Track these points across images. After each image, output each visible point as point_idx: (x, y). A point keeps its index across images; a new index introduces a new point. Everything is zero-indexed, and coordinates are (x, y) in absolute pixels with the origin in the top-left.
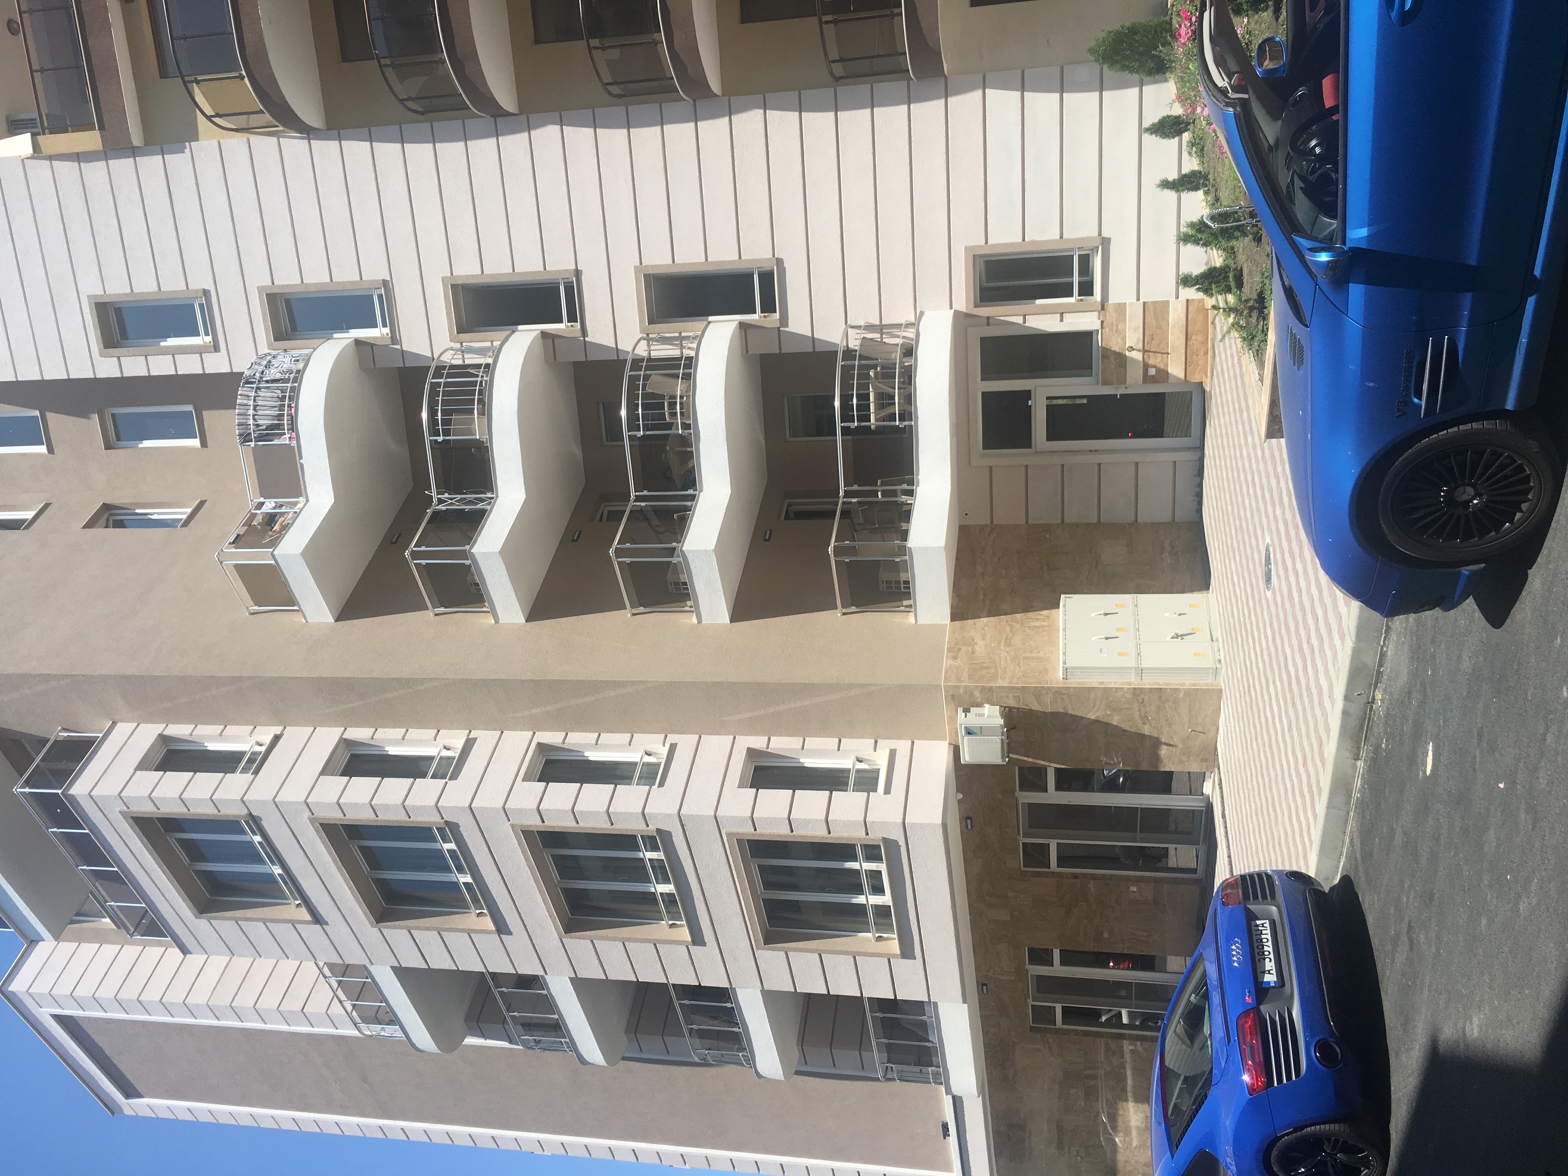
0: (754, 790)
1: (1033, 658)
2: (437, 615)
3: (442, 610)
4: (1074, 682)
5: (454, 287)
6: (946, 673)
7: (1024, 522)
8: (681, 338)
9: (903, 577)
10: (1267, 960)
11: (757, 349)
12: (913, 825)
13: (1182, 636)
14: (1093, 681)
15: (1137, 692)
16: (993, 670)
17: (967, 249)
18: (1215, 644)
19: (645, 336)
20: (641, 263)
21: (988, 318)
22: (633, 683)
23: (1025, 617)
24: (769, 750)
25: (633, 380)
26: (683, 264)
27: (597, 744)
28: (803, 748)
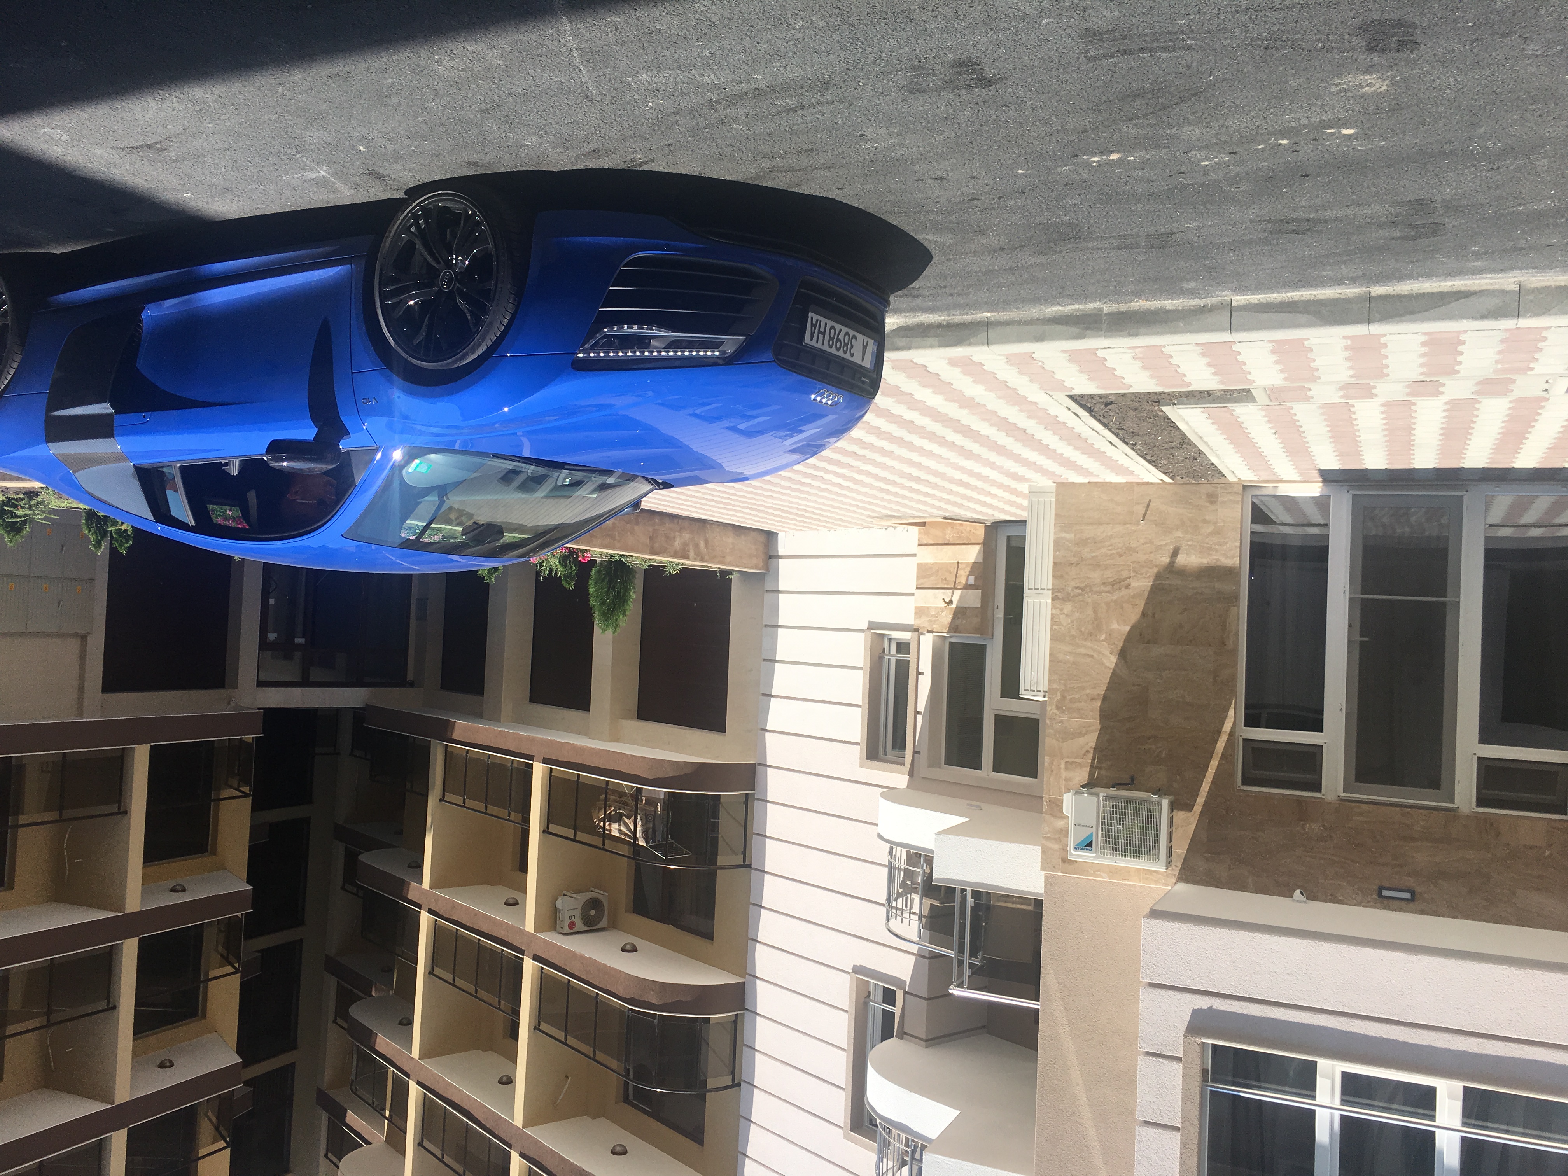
20: (842, 1128)
21: (917, 746)
26: (847, 1080)
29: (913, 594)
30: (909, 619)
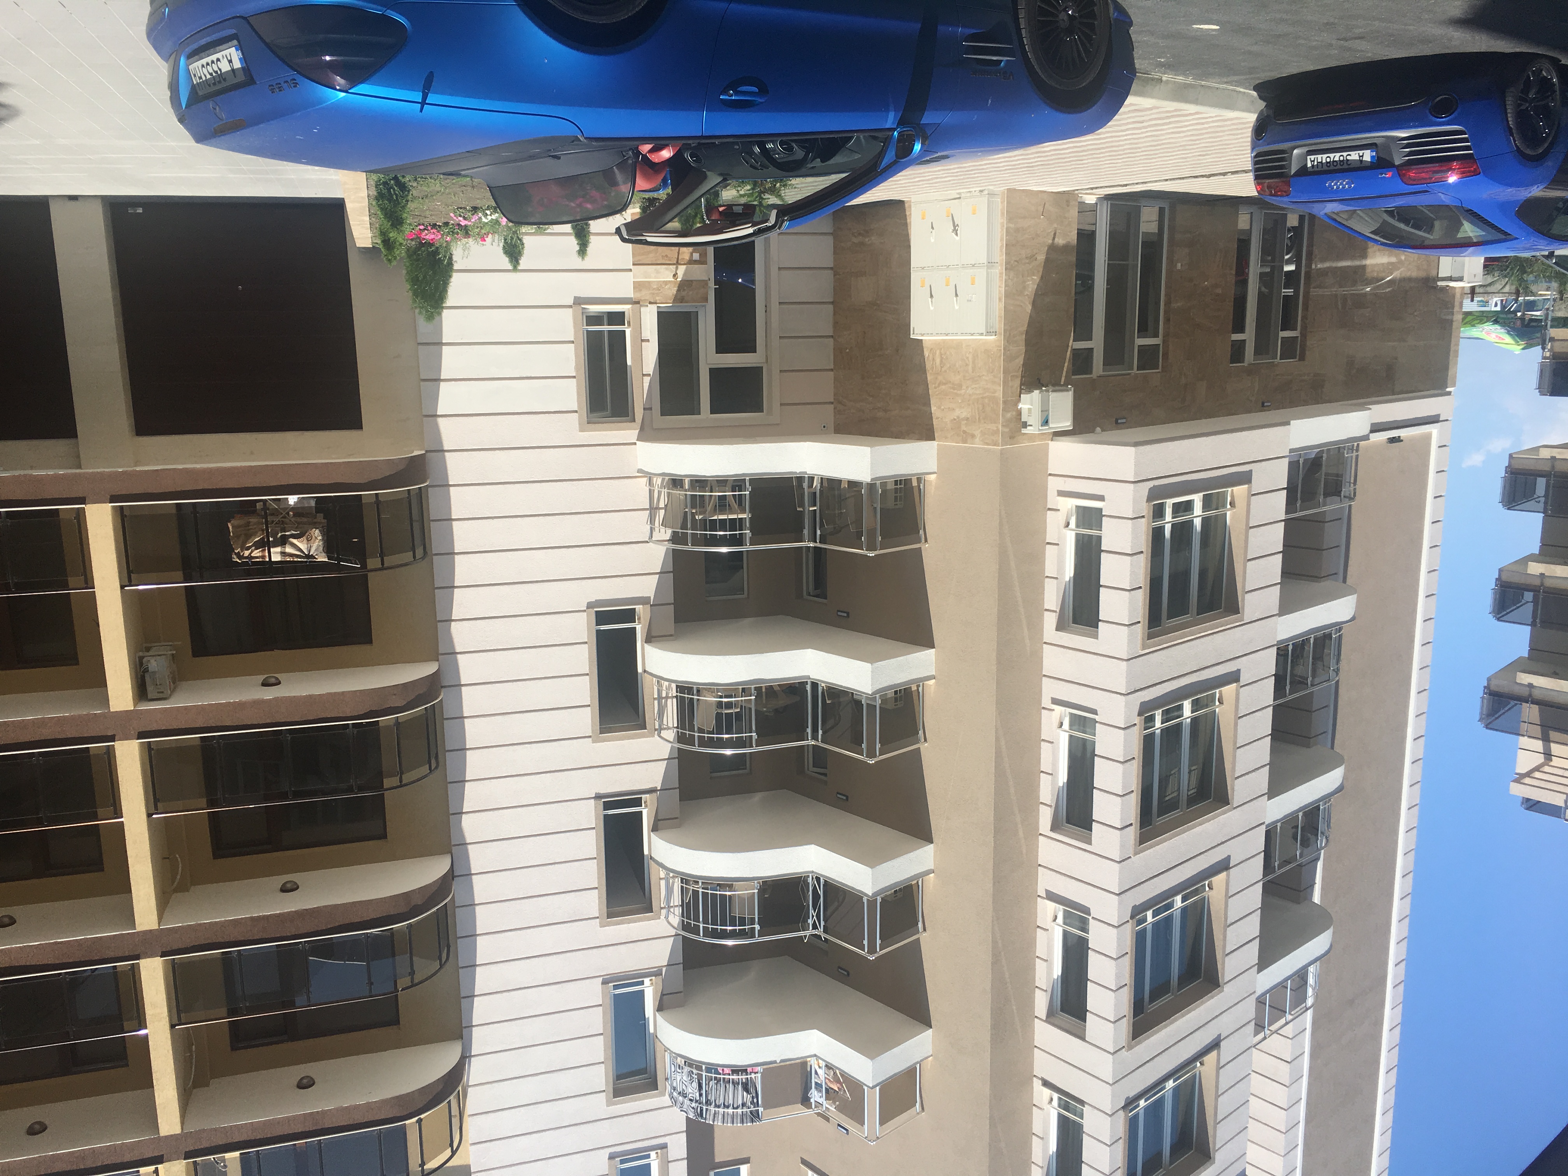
0: (1100, 623)
1: (973, 362)
2: (925, 930)
3: (920, 925)
4: (999, 325)
5: (609, 916)
6: (988, 444)
7: (832, 373)
8: (660, 697)
9: (891, 486)
10: (1349, 158)
11: (670, 627)
12: (1136, 474)
13: (954, 226)
14: (998, 308)
15: (1009, 267)
16: (986, 401)
17: (582, 430)
18: (963, 195)
19: (656, 732)
20: (590, 737)
21: (644, 409)
22: (997, 739)
23: (931, 371)
24: (1058, 611)
25: (703, 743)
26: (591, 697)
27: (1052, 774)
28: (1056, 578)
29: (630, 270)
30: (630, 294)
